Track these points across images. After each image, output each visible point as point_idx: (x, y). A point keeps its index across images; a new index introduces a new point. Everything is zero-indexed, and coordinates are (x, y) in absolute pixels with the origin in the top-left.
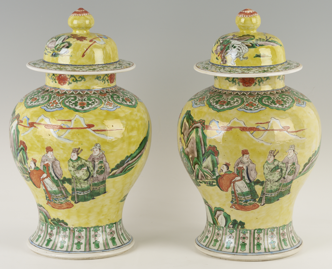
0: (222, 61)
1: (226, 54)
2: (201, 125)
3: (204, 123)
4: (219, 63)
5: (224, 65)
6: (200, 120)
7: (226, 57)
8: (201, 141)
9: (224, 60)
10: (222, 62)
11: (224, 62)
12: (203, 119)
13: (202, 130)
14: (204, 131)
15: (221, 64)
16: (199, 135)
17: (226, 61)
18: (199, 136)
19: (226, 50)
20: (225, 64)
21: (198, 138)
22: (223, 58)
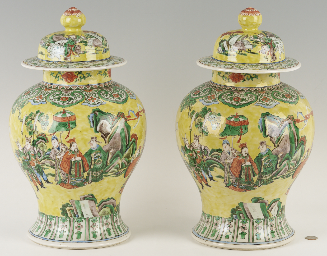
0: (273, 58)
1: (275, 51)
2: (291, 121)
3: (293, 118)
4: (269, 62)
5: (275, 62)
6: (288, 116)
7: (275, 54)
8: (294, 136)
9: (274, 57)
10: (272, 60)
11: (274, 58)
12: (290, 115)
13: (294, 125)
14: (296, 125)
15: (271, 62)
16: (292, 130)
17: (276, 58)
18: (293, 132)
19: (273, 47)
20: (276, 60)
21: (292, 134)
22: (272, 55)
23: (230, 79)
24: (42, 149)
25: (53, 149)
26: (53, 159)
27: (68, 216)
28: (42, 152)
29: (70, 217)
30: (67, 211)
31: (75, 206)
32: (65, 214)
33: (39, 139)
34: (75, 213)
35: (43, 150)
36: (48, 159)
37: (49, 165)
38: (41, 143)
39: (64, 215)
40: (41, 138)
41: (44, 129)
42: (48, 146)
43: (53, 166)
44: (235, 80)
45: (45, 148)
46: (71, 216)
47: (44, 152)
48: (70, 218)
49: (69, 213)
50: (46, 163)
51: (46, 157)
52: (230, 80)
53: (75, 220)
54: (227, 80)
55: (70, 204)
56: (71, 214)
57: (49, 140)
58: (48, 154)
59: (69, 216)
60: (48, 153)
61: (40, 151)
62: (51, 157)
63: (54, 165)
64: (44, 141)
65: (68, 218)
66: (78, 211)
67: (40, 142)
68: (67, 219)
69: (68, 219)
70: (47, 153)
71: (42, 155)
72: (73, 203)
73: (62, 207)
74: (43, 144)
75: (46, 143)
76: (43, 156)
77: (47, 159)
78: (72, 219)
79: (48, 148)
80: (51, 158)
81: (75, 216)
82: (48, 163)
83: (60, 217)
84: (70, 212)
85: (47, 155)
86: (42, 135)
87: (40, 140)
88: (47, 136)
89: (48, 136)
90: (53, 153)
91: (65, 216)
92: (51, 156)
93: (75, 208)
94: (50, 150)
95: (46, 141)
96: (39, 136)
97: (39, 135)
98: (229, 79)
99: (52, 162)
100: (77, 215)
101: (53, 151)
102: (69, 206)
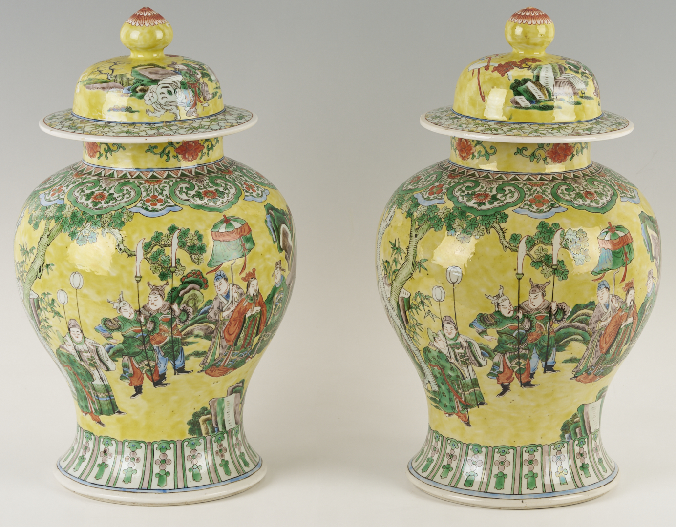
23: (548, 158)
24: (191, 304)
25: (216, 299)
26: (214, 321)
27: (201, 434)
28: (191, 310)
29: (206, 436)
30: (201, 423)
31: (216, 410)
32: (197, 432)
33: (187, 284)
34: (214, 425)
35: (195, 304)
36: (202, 323)
37: (202, 334)
38: (192, 292)
39: (195, 433)
40: (192, 281)
41: (196, 261)
42: (205, 295)
43: (208, 336)
44: (558, 159)
45: (200, 301)
46: (207, 433)
47: (195, 308)
48: (205, 438)
49: (203, 428)
50: (196, 332)
51: (200, 319)
52: (549, 160)
53: (214, 439)
54: (541, 161)
55: (209, 408)
56: (207, 428)
57: (209, 283)
58: (206, 312)
59: (204, 435)
60: (206, 308)
61: (188, 308)
62: (209, 317)
63: (212, 332)
64: (197, 287)
65: (202, 437)
66: (219, 419)
67: (190, 290)
68: (200, 441)
69: (202, 441)
70: (202, 311)
71: (192, 317)
72: (213, 405)
73: (192, 418)
74: (197, 292)
75: (202, 290)
76: (193, 319)
77: (200, 323)
78: (208, 438)
79: (206, 300)
80: (210, 319)
81: (213, 431)
82: (201, 331)
83: (186, 440)
84: (205, 425)
85: (201, 314)
86: (195, 275)
87: (190, 286)
88: (205, 275)
89: (207, 274)
90: (216, 308)
91: (196, 436)
92: (211, 314)
93: (216, 415)
94: (210, 302)
95: (204, 285)
96: (188, 278)
97: (188, 276)
98: (545, 159)
99: (209, 327)
100: (216, 429)
101: (216, 304)
102: (205, 412)
